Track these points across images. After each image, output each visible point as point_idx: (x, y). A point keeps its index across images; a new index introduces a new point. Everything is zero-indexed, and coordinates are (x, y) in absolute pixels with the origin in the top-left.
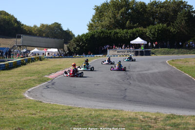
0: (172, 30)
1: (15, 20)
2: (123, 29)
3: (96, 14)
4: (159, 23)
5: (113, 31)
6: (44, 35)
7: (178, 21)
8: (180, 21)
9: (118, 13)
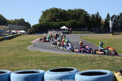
0: (78, 23)
1: (3, 17)
2: (55, 22)
3: (43, 15)
4: (72, 19)
5: (51, 23)
6: (16, 24)
7: (81, 18)
8: (82, 18)
9: (53, 15)
